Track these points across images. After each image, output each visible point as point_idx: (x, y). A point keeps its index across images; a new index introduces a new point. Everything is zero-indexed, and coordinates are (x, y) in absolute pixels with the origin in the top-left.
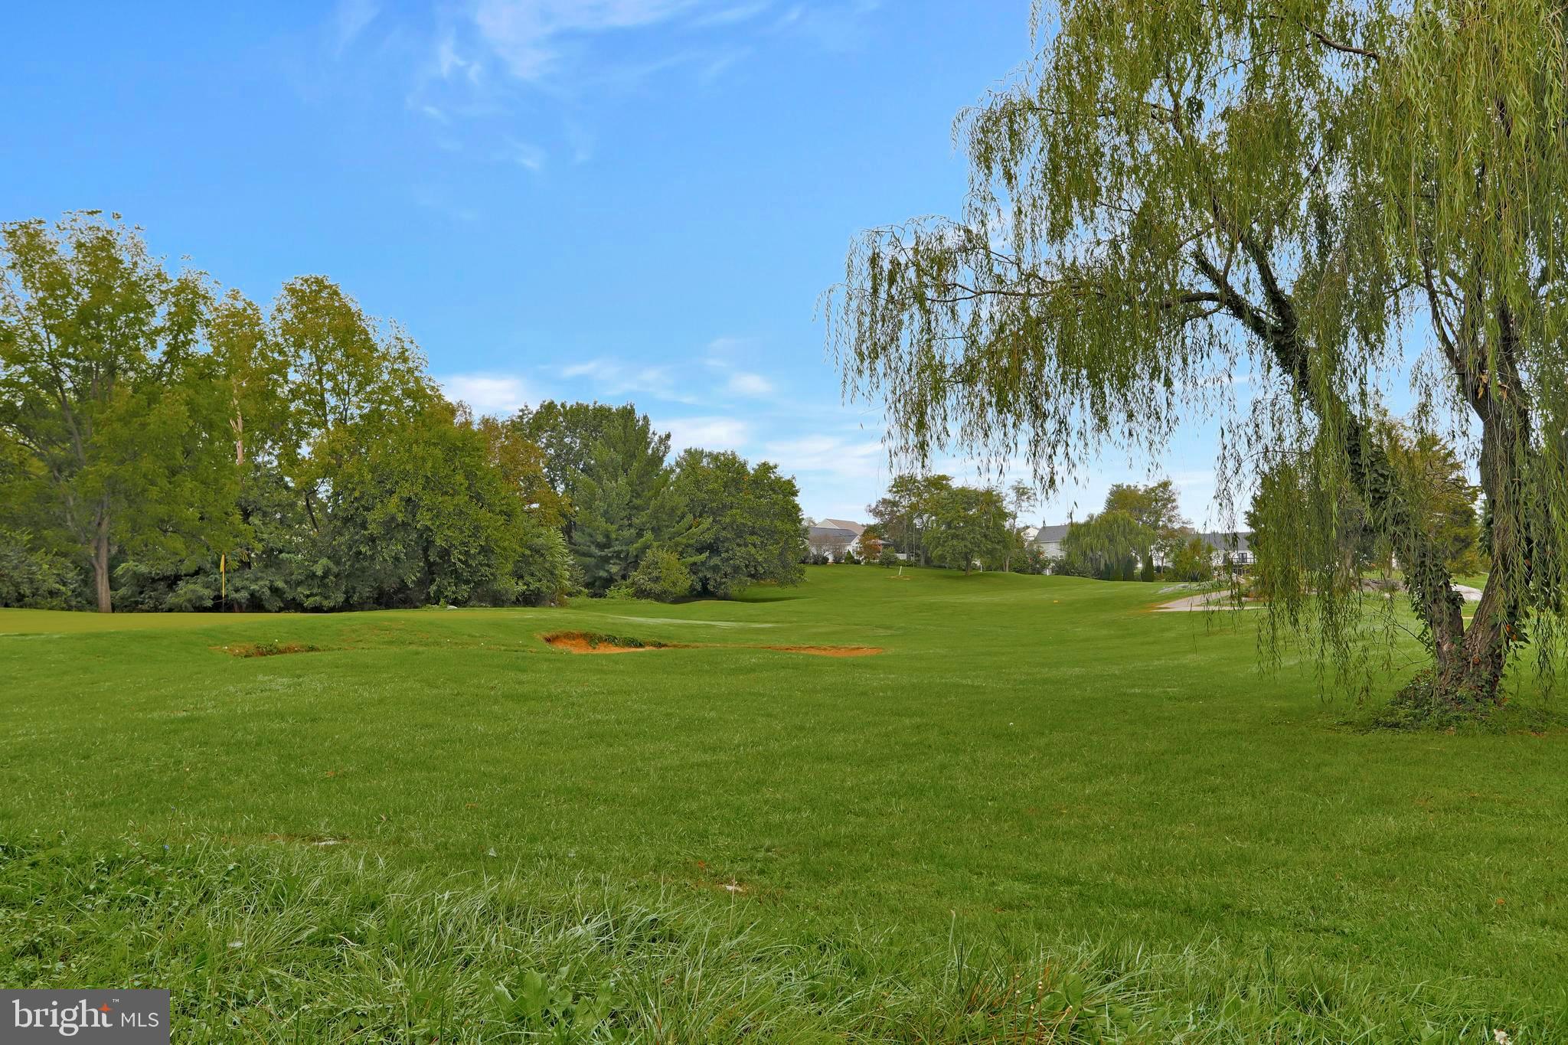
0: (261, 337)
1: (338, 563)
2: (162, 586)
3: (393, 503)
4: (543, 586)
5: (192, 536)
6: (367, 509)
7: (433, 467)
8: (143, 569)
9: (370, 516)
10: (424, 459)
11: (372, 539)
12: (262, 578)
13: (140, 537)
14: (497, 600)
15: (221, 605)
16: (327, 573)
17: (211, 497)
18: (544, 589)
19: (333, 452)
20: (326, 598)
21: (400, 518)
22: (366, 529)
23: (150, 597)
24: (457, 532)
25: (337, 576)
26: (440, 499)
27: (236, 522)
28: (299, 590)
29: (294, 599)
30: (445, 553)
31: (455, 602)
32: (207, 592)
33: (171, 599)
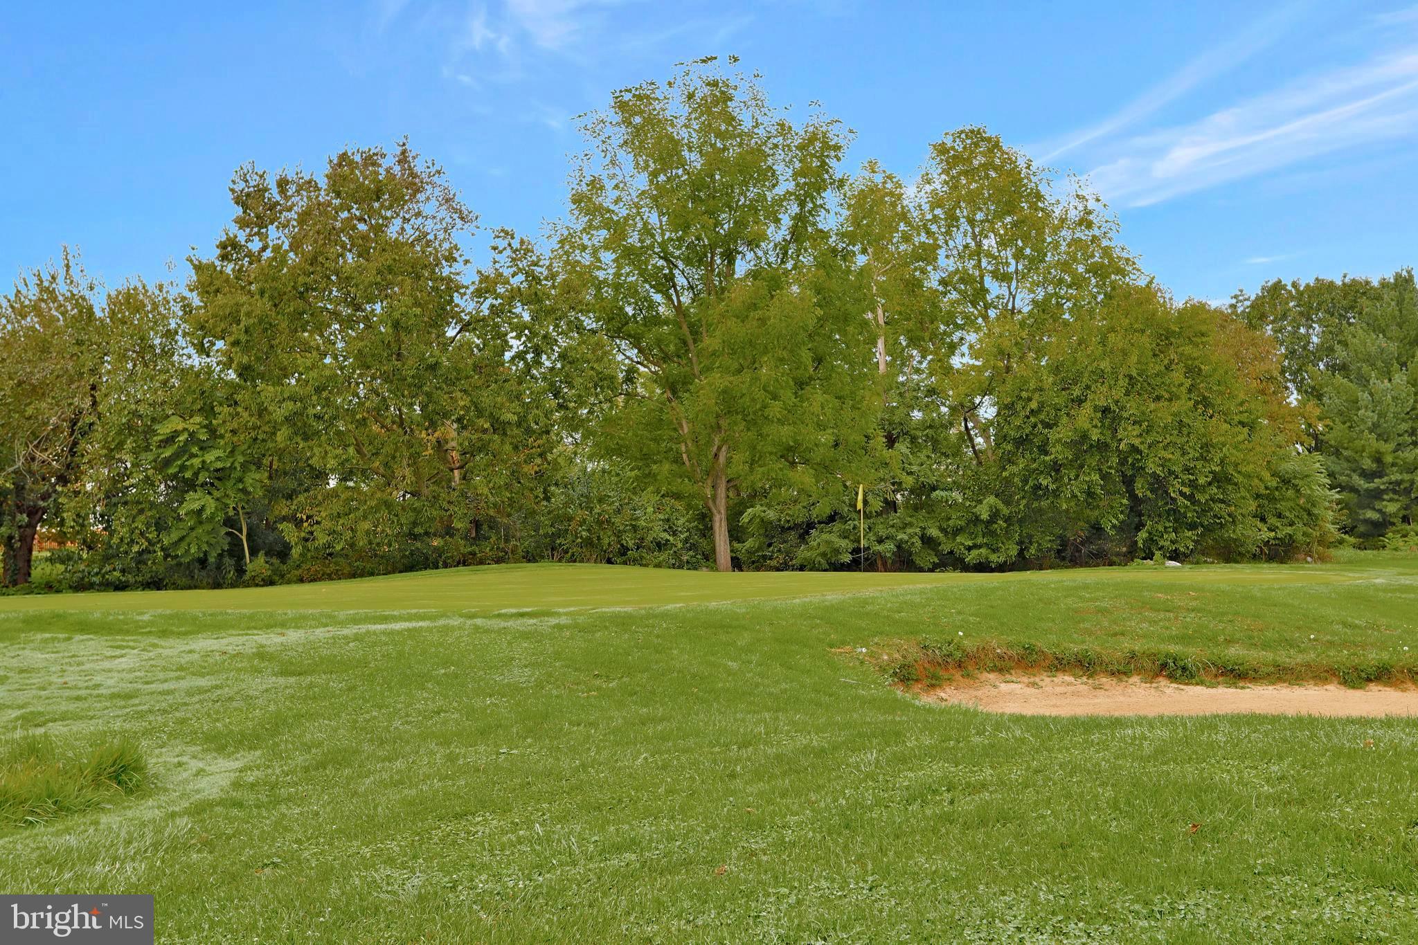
0: (904, 216)
1: (1007, 503)
2: (792, 536)
3: (1085, 418)
4: (1298, 531)
5: (825, 468)
6: (1048, 426)
7: (1139, 362)
8: (771, 515)
9: (1053, 435)
10: (1125, 353)
11: (1056, 467)
12: (911, 525)
13: (761, 470)
14: (1230, 554)
15: (861, 562)
16: (995, 515)
17: (847, 414)
18: (1299, 537)
19: (1002, 353)
20: (994, 551)
21: (1095, 436)
22: (1046, 453)
23: (779, 551)
24: (1178, 453)
25: (1008, 520)
26: (1153, 406)
27: (879, 448)
28: (959, 539)
29: (951, 552)
30: (1158, 485)
31: (1175, 556)
32: (844, 543)
33: (803, 553)
